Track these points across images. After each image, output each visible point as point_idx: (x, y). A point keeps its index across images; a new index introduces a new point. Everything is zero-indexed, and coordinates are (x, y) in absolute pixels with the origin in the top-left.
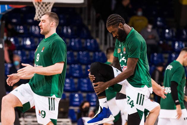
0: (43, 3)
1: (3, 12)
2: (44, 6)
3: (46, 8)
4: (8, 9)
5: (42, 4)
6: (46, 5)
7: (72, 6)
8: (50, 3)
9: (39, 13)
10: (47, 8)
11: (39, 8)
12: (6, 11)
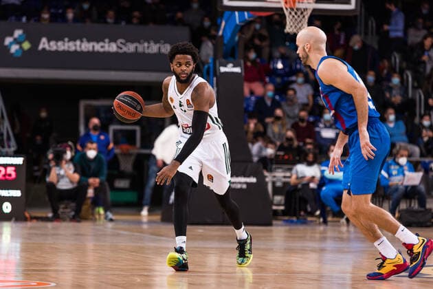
0: (297, 9)
1: (242, 22)
2: (299, 13)
3: (301, 17)
4: (249, 17)
5: (295, 10)
6: (302, 13)
7: (345, 14)
8: (307, 9)
9: (292, 24)
10: (304, 17)
11: (291, 17)
12: (246, 20)
